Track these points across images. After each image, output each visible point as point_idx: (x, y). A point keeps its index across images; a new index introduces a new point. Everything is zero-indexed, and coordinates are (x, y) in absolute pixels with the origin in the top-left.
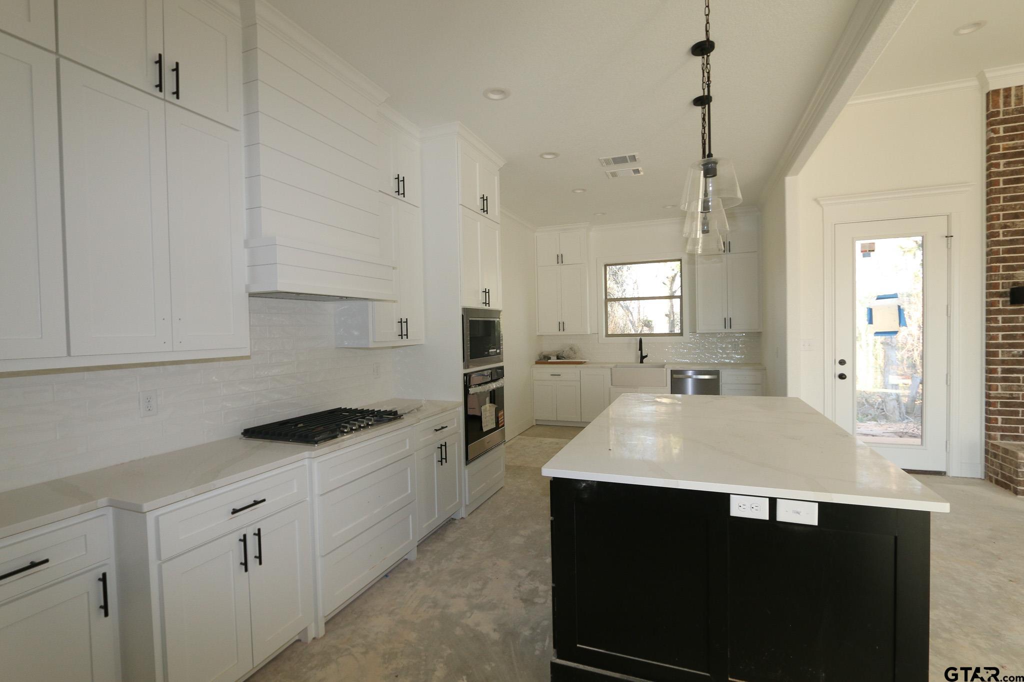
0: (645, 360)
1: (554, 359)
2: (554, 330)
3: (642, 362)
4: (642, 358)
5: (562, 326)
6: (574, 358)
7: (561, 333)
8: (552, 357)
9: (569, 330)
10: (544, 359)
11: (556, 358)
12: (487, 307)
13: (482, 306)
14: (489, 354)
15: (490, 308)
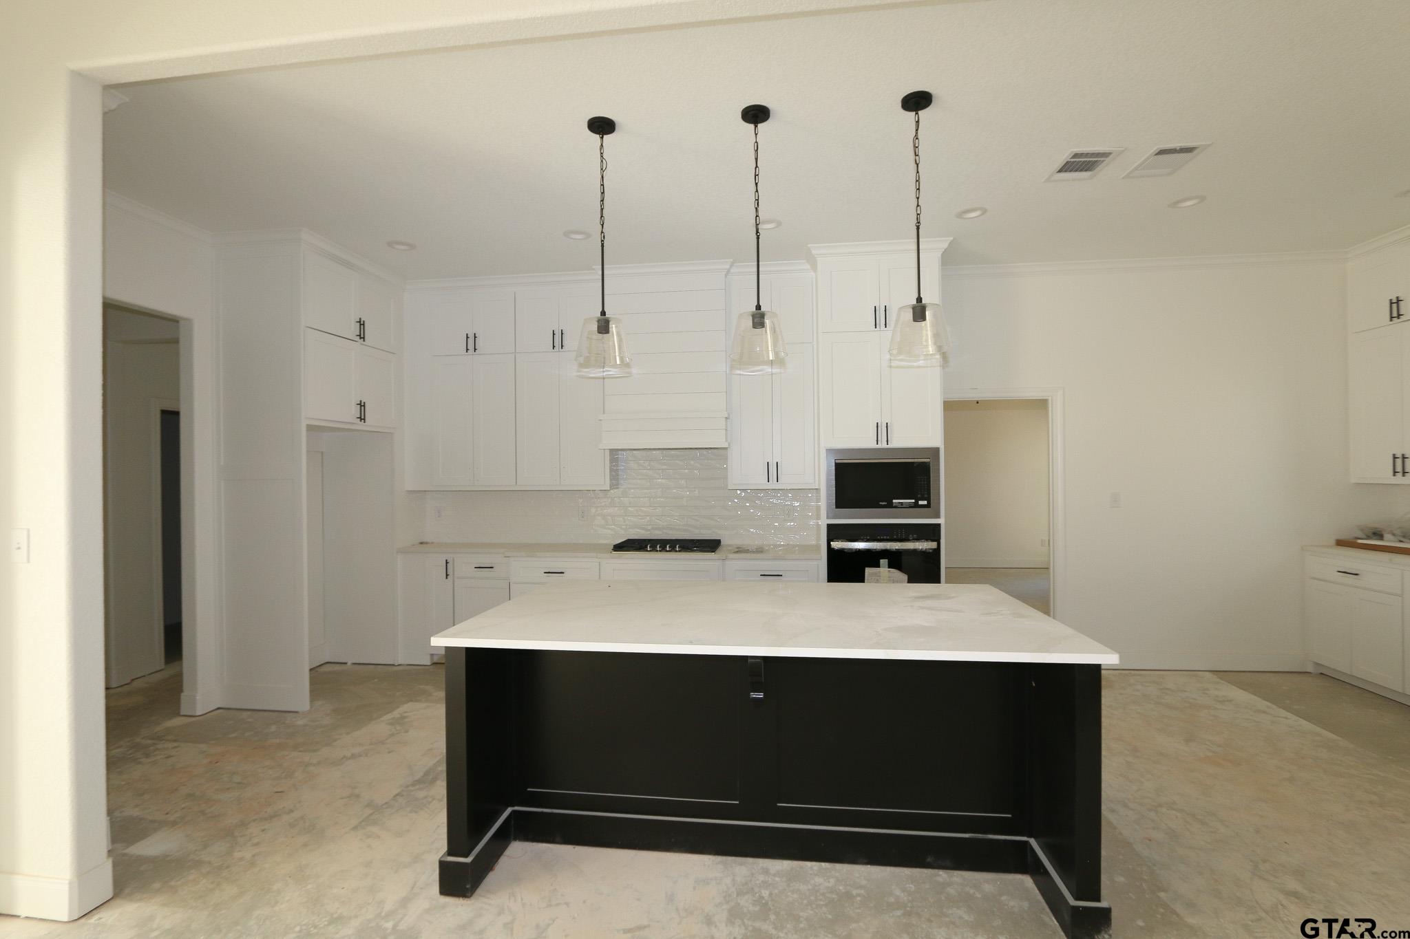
7: (1400, 479)
12: (883, 445)
13: (873, 445)
14: (890, 505)
15: (890, 446)
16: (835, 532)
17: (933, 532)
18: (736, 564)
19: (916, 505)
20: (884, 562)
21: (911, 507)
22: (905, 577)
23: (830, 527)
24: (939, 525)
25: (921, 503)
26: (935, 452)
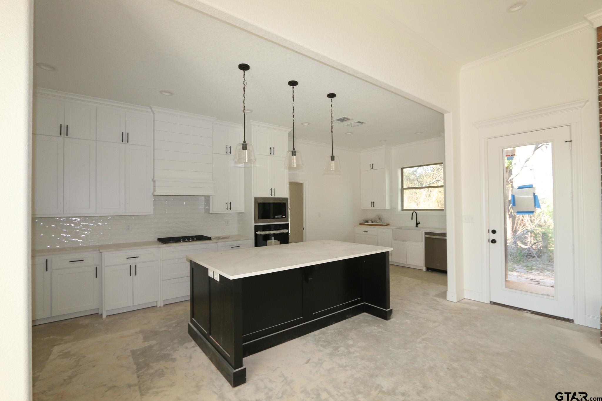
0: (419, 225)
1: (370, 223)
2: (369, 206)
3: (417, 226)
4: (417, 224)
5: (373, 204)
6: (379, 222)
7: (373, 208)
8: (369, 222)
9: (377, 206)
10: (365, 223)
11: (371, 222)
12: (273, 196)
13: (270, 196)
14: (275, 218)
15: (275, 197)
16: (257, 228)
17: (286, 226)
18: (221, 243)
19: (282, 217)
20: (273, 238)
21: (280, 218)
22: (279, 242)
23: (255, 226)
24: (288, 224)
25: (283, 216)
26: (287, 199)
